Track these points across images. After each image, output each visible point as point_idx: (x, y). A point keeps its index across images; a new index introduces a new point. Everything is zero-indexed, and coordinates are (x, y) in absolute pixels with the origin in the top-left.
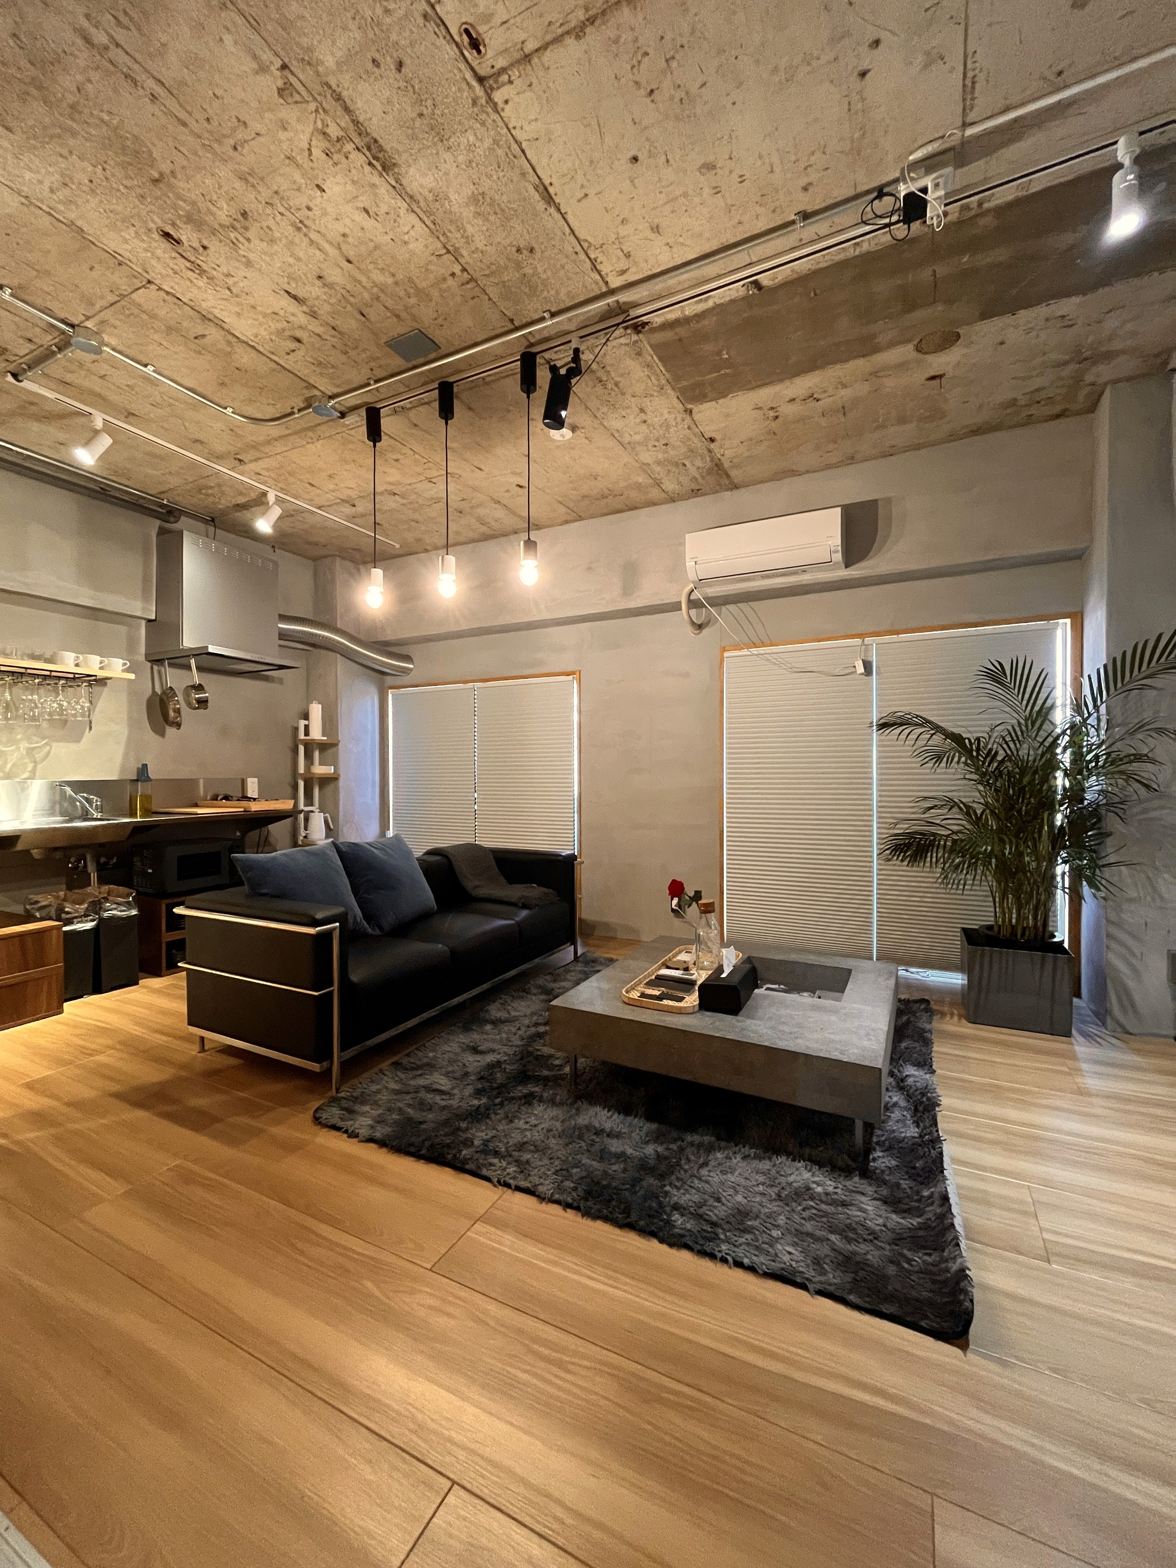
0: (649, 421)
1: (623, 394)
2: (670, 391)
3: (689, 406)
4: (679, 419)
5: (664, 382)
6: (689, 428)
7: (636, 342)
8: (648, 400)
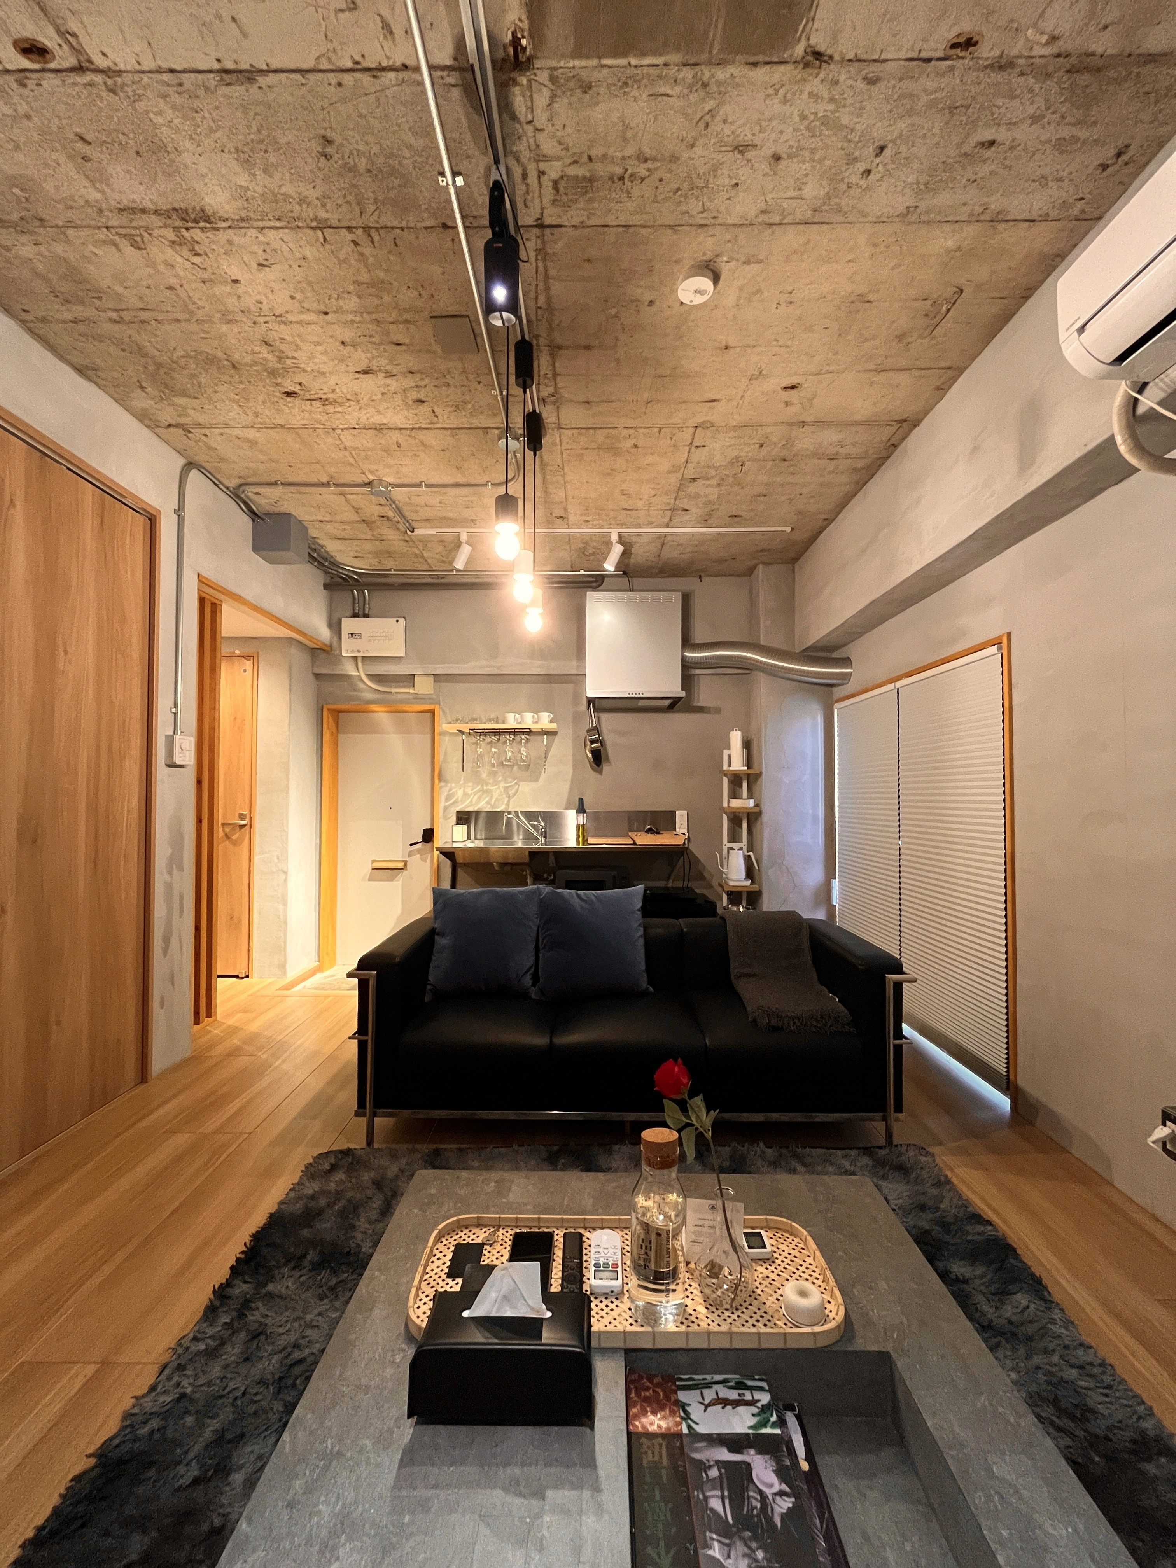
0: (782, 150)
1: (674, 159)
2: (722, 74)
3: (799, 50)
4: (823, 90)
5: (687, 74)
6: (871, 82)
7: (553, 79)
8: (716, 126)
